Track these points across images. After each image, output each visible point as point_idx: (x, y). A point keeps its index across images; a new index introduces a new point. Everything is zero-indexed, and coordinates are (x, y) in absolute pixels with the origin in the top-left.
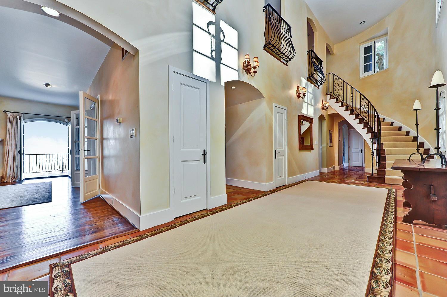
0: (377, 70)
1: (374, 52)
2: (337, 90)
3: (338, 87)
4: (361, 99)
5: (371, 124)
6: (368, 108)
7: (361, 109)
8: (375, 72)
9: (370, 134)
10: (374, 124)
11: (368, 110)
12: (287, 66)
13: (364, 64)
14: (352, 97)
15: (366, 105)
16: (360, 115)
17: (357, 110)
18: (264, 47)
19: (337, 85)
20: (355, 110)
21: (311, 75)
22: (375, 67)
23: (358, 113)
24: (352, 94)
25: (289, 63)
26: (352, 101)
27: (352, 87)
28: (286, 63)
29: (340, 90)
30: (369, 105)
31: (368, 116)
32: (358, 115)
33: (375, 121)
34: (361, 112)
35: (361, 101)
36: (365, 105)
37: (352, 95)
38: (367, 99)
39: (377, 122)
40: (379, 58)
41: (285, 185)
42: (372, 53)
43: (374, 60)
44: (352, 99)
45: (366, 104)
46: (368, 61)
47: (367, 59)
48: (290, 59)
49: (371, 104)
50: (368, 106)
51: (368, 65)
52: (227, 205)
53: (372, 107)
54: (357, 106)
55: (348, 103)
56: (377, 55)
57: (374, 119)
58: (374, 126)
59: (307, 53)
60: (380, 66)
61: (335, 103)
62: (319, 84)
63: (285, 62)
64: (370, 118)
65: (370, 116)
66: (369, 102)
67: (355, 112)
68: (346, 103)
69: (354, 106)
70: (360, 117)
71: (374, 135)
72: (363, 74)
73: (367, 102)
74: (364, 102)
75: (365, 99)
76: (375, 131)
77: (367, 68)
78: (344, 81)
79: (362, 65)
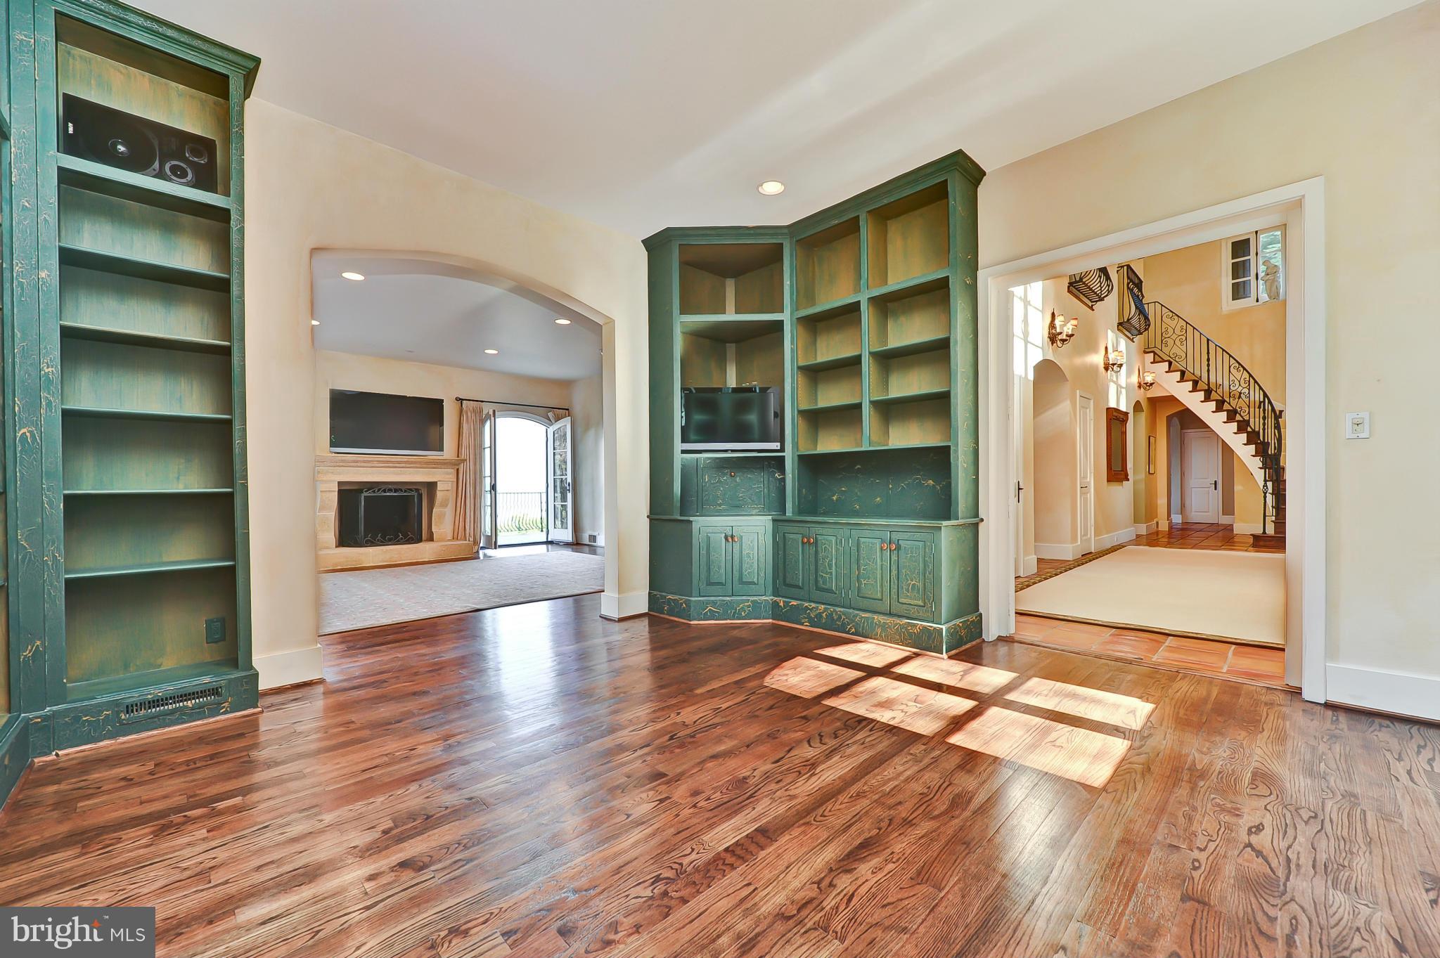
0: (1264, 297)
1: (1257, 254)
2: (1170, 342)
3: (1174, 337)
4: (1230, 367)
5: (1256, 424)
6: (1249, 390)
7: (1230, 389)
8: (1257, 301)
9: (1254, 446)
10: (1264, 424)
11: (1249, 393)
12: (1093, 310)
13: (1233, 279)
14: (1208, 360)
15: (1242, 382)
16: (1229, 404)
17: (1220, 391)
18: (1069, 287)
19: (1171, 331)
20: (1216, 392)
21: (1128, 320)
22: (1259, 290)
23: (1223, 397)
24: (1208, 353)
25: (1098, 306)
26: (1208, 371)
27: (1208, 340)
28: (1092, 305)
29: (1178, 342)
30: (1249, 381)
31: (1249, 407)
32: (1223, 402)
33: (1264, 418)
34: (1230, 396)
35: (1230, 371)
36: (1239, 382)
37: (1208, 356)
38: (1244, 369)
39: (1270, 420)
40: (1269, 271)
41: (1091, 553)
42: (1252, 257)
43: (1257, 274)
44: (1208, 365)
45: (1242, 379)
46: (1241, 272)
47: (1239, 270)
48: (1102, 300)
49: (1256, 382)
50: (1249, 385)
51: (1242, 284)
52: (1038, 574)
53: (1257, 387)
54: (1220, 381)
55: (1197, 373)
56: (1265, 264)
57: (1262, 415)
58: (1264, 429)
59: (1118, 271)
60: (1270, 290)
61: (1167, 372)
62: (1136, 332)
63: (1090, 304)
64: (1252, 410)
65: (1252, 405)
66: (1250, 375)
67: (1214, 396)
68: (1194, 374)
69: (1212, 379)
70: (1226, 406)
71: (1264, 449)
72: (1228, 304)
73: (1246, 375)
74: (1238, 375)
75: (1241, 369)
76: (1266, 441)
77: (1239, 291)
78: (1187, 323)
79: (1227, 282)
